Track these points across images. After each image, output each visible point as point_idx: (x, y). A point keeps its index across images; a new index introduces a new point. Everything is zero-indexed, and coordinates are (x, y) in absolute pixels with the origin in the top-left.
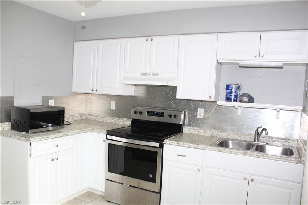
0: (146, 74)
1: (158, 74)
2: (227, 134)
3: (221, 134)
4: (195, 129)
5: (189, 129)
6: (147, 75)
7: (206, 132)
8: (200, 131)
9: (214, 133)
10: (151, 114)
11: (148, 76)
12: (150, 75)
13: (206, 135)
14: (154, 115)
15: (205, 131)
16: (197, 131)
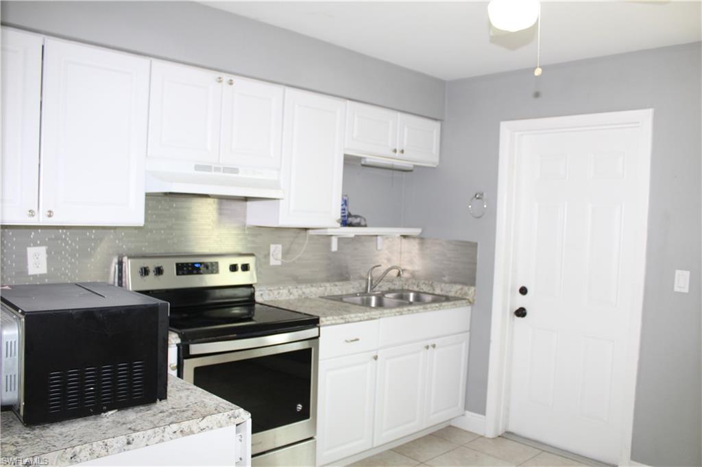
0: (207, 168)
1: (235, 171)
2: (323, 288)
3: (313, 289)
4: (271, 290)
5: (261, 292)
6: (211, 171)
7: (291, 291)
8: (281, 291)
9: (304, 290)
10: (188, 269)
11: (213, 173)
12: (217, 169)
13: (292, 297)
14: (195, 272)
15: (289, 291)
16: (276, 292)
